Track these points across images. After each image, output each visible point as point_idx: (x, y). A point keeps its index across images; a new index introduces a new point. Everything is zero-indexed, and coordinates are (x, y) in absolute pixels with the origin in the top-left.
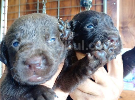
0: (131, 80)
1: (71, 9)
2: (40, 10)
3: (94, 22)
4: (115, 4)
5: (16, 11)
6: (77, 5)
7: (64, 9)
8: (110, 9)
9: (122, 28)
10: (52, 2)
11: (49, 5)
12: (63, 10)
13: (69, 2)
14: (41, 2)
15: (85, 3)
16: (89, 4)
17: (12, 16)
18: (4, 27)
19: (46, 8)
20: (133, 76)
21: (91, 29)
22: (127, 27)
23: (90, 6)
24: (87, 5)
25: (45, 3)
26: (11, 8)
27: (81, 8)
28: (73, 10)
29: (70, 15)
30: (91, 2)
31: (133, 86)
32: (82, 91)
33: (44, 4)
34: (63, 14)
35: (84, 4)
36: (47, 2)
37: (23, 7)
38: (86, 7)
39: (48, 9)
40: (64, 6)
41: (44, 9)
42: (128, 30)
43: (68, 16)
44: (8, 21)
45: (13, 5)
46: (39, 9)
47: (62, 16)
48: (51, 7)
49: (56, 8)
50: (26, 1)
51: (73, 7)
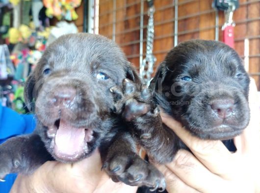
1: (198, 18)
2: (145, 27)
11: (159, 16)
12: (184, 22)
16: (230, 4)
28: (203, 19)
29: (197, 30)
33: (150, 15)
35: (220, 5)
36: (156, 11)
38: (225, 11)
39: (159, 23)
40: (187, 13)
43: (194, 33)
47: (183, 33)
48: (164, 19)
49: (172, 20)
51: (204, 13)
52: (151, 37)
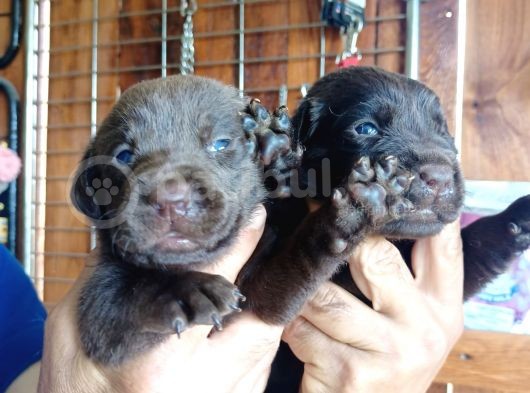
0: (504, 296)
1: (286, 35)
2: (172, 38)
3: (381, 116)
4: (449, 15)
5: (83, 42)
6: (311, 20)
7: (260, 35)
8: (430, 36)
9: (476, 105)
10: (215, 9)
11: (203, 19)
12: (258, 38)
13: (281, 10)
14: (174, 9)
15: (341, 15)
16: (354, 18)
17: (66, 61)
18: (37, 103)
19: (194, 31)
20: (512, 283)
21: (368, 139)
22: (493, 102)
23: (356, 25)
24: (346, 19)
25: (190, 13)
26: (61, 30)
27: (322, 32)
28: (295, 38)
29: (283, 57)
30: (360, 8)
31: (511, 318)
32: (330, 337)
33: (187, 16)
34: (258, 56)
35: (336, 17)
36: (199, 8)
37: (109, 27)
38: (342, 29)
39: (203, 34)
40: (261, 24)
41: (188, 34)
42: (499, 111)
43: (278, 63)
44: (51, 81)
45: (72, 21)
46: (168, 34)
47: (255, 60)
48: (214, 28)
49: (233, 32)
50: (120, 4)
51: (295, 25)
52: (189, 61)
